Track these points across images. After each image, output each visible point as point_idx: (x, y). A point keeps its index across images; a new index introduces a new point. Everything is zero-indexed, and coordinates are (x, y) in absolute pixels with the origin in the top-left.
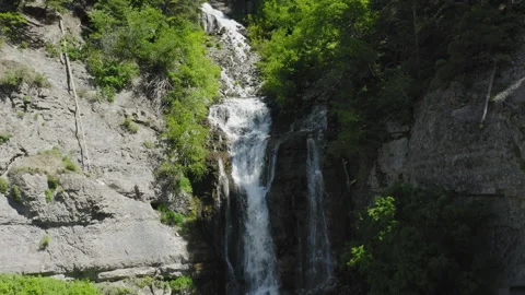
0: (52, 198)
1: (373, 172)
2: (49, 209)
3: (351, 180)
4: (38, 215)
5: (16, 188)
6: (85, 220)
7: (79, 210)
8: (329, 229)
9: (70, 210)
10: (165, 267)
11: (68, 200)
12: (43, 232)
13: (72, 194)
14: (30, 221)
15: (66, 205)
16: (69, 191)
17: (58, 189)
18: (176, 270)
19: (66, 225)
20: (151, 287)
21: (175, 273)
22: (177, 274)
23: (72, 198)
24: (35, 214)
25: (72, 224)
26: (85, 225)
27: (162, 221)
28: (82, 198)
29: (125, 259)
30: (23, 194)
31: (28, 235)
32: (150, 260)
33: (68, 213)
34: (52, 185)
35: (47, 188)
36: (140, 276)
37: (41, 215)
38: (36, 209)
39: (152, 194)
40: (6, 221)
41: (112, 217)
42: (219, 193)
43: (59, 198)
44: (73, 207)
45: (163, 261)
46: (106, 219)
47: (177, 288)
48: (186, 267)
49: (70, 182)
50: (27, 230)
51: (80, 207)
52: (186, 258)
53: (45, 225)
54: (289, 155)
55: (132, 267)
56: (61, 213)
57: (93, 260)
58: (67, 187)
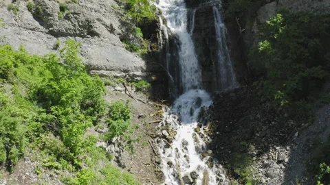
0: (63, 17)
1: (255, 24)
2: (60, 24)
3: (242, 29)
4: (52, 27)
5: (40, 7)
6: (83, 33)
7: (80, 26)
8: (231, 56)
9: (74, 26)
10: (131, 73)
11: (73, 20)
12: (55, 39)
13: (76, 16)
14: (47, 31)
15: (72, 22)
16: (74, 14)
17: (66, 12)
18: (138, 76)
19: (71, 35)
20: (124, 84)
21: (137, 78)
22: (139, 78)
23: (76, 18)
24: (51, 26)
25: (75, 35)
26: (83, 37)
27: (127, 49)
28: (82, 18)
29: (107, 64)
30: (44, 11)
31: (45, 39)
32: (122, 68)
33: (72, 28)
34: (62, 9)
35: (59, 10)
36: (116, 77)
37: (55, 27)
38: (52, 22)
39: (120, 31)
40: (32, 27)
41: (99, 37)
42: (161, 35)
43: (67, 18)
44: (76, 23)
45: (130, 69)
46: (96, 37)
47: (139, 87)
48: (144, 74)
49: (75, 8)
50: (45, 36)
51: (80, 24)
52: (145, 68)
53: (57, 34)
54: (202, 16)
55: (111, 70)
56: (68, 27)
57: (87, 60)
58: (72, 11)
